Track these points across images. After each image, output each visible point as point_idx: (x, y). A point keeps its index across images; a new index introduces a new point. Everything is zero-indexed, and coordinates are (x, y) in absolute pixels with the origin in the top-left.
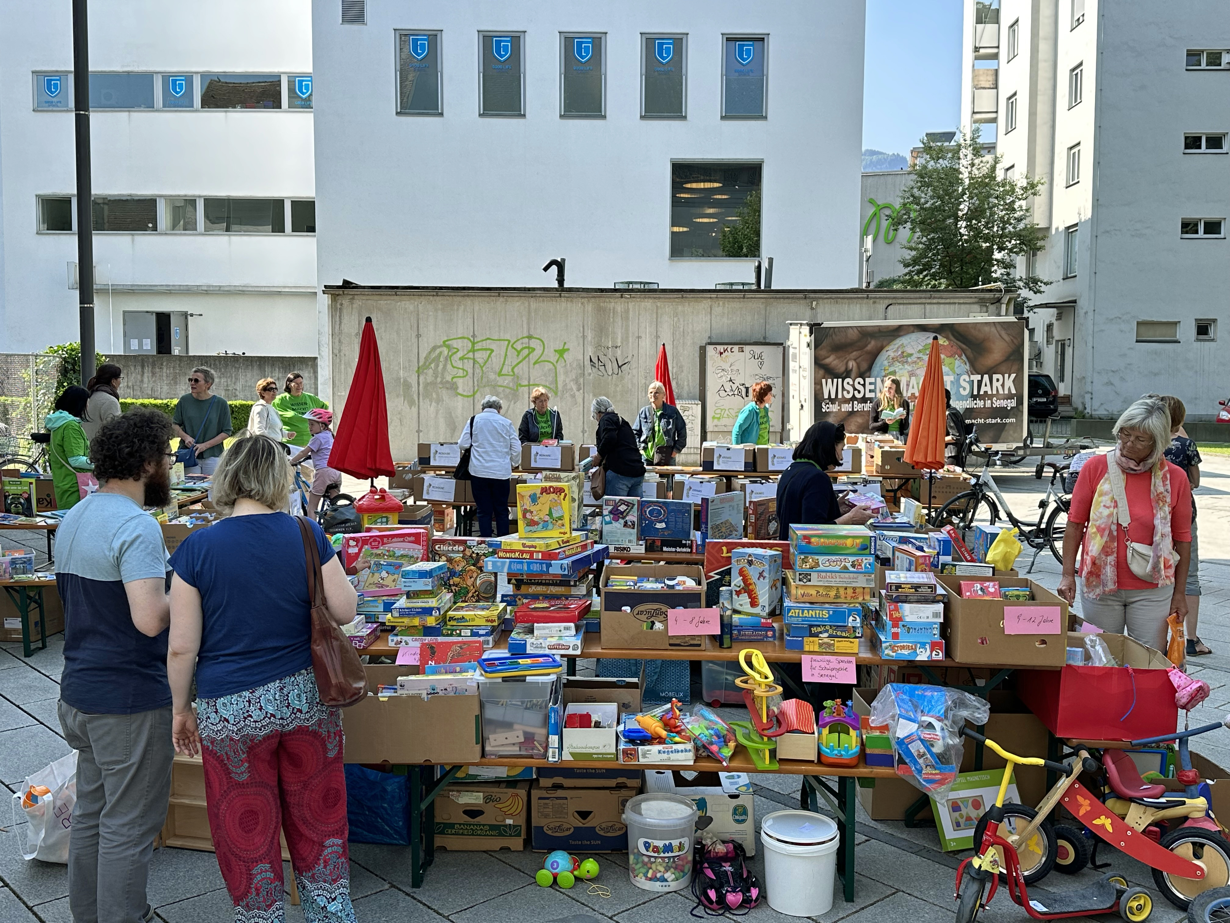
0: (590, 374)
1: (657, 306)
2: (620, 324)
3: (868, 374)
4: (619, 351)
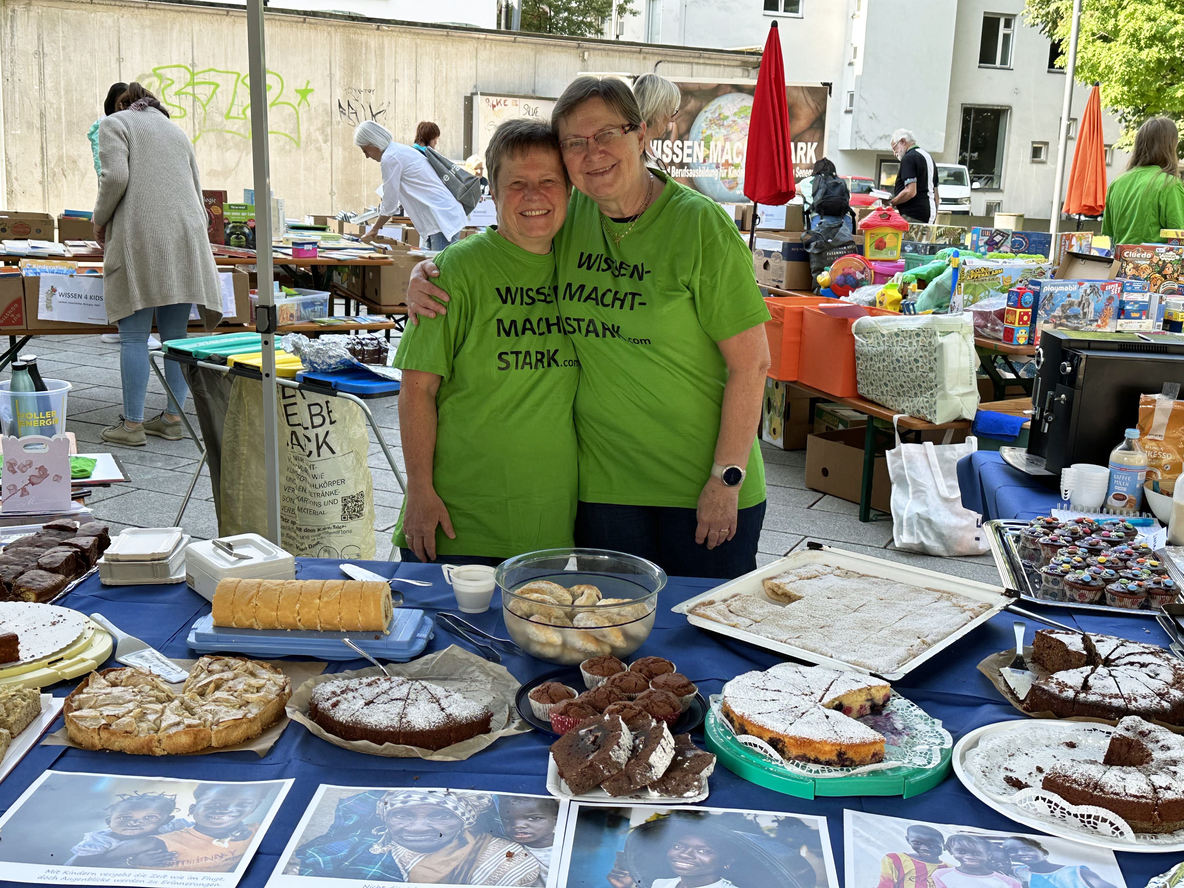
0: (339, 123)
1: (416, 44)
2: (374, 62)
3: (686, 137)
4: (372, 98)
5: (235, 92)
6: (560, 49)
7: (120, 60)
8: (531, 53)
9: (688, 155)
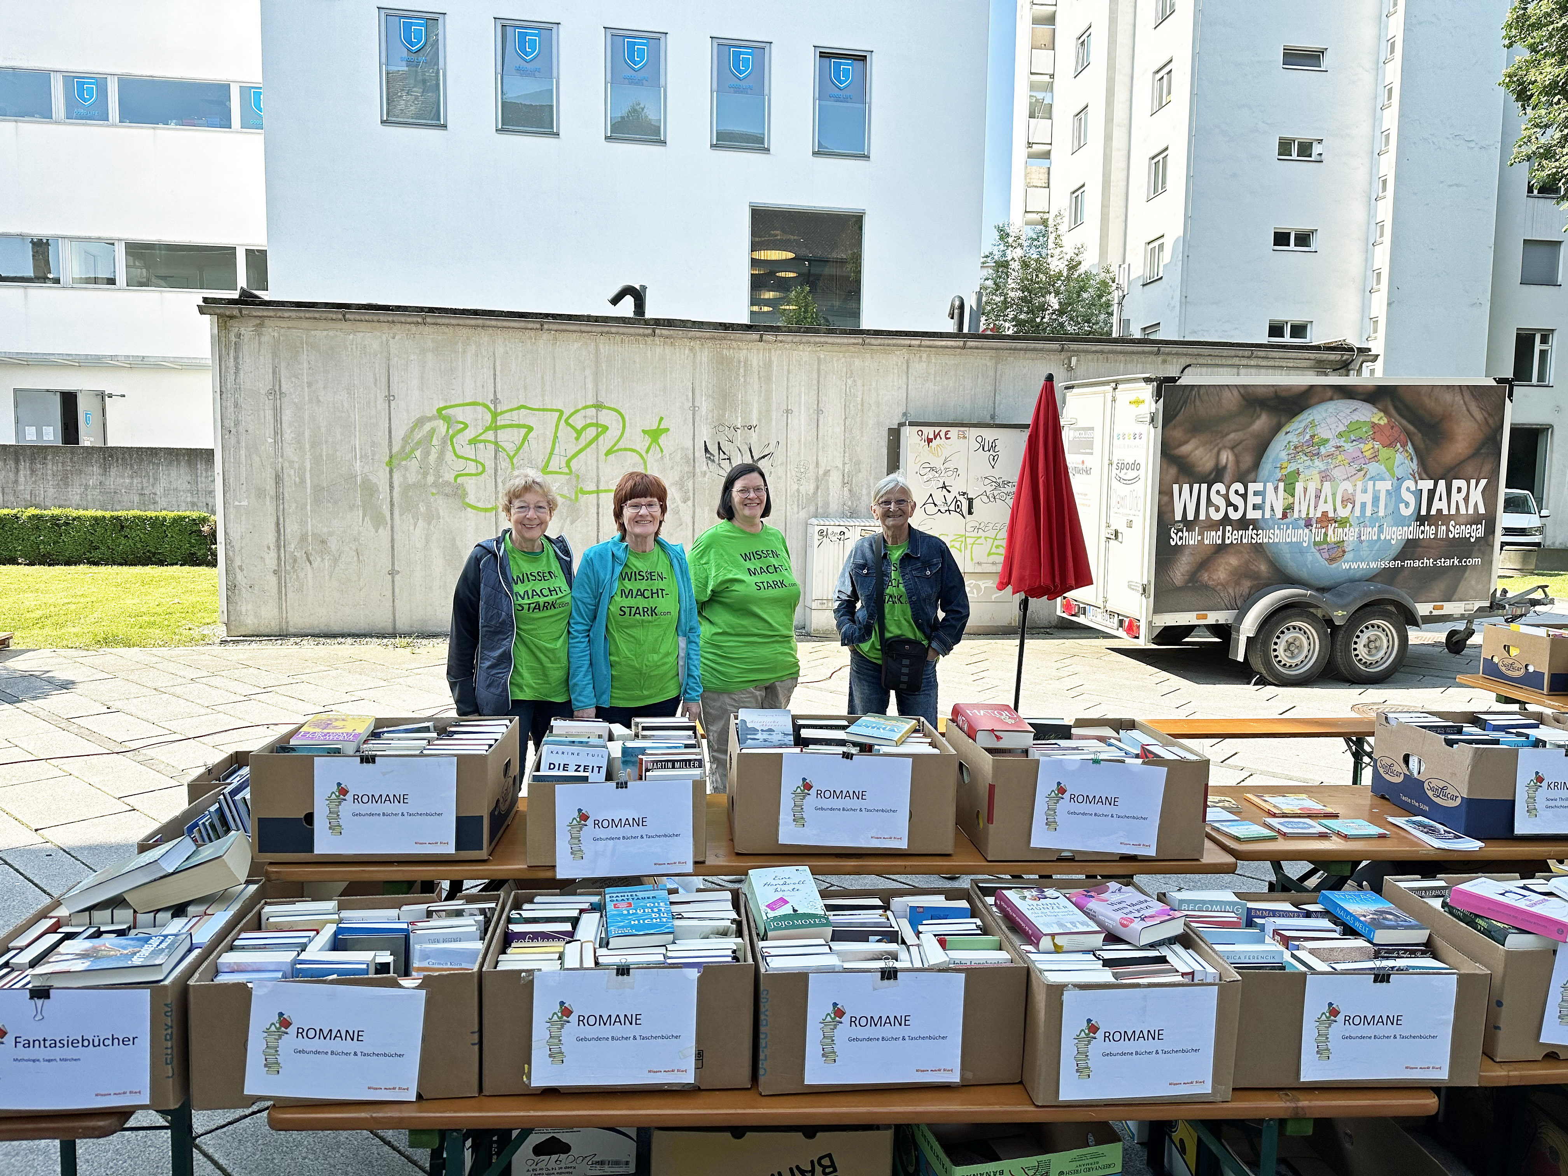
0: (705, 474)
1: (819, 359)
2: (756, 387)
3: (1252, 476)
4: (754, 437)
5: (556, 437)
6: (1033, 355)
7: (389, 398)
8: (990, 363)
9: (1255, 507)
